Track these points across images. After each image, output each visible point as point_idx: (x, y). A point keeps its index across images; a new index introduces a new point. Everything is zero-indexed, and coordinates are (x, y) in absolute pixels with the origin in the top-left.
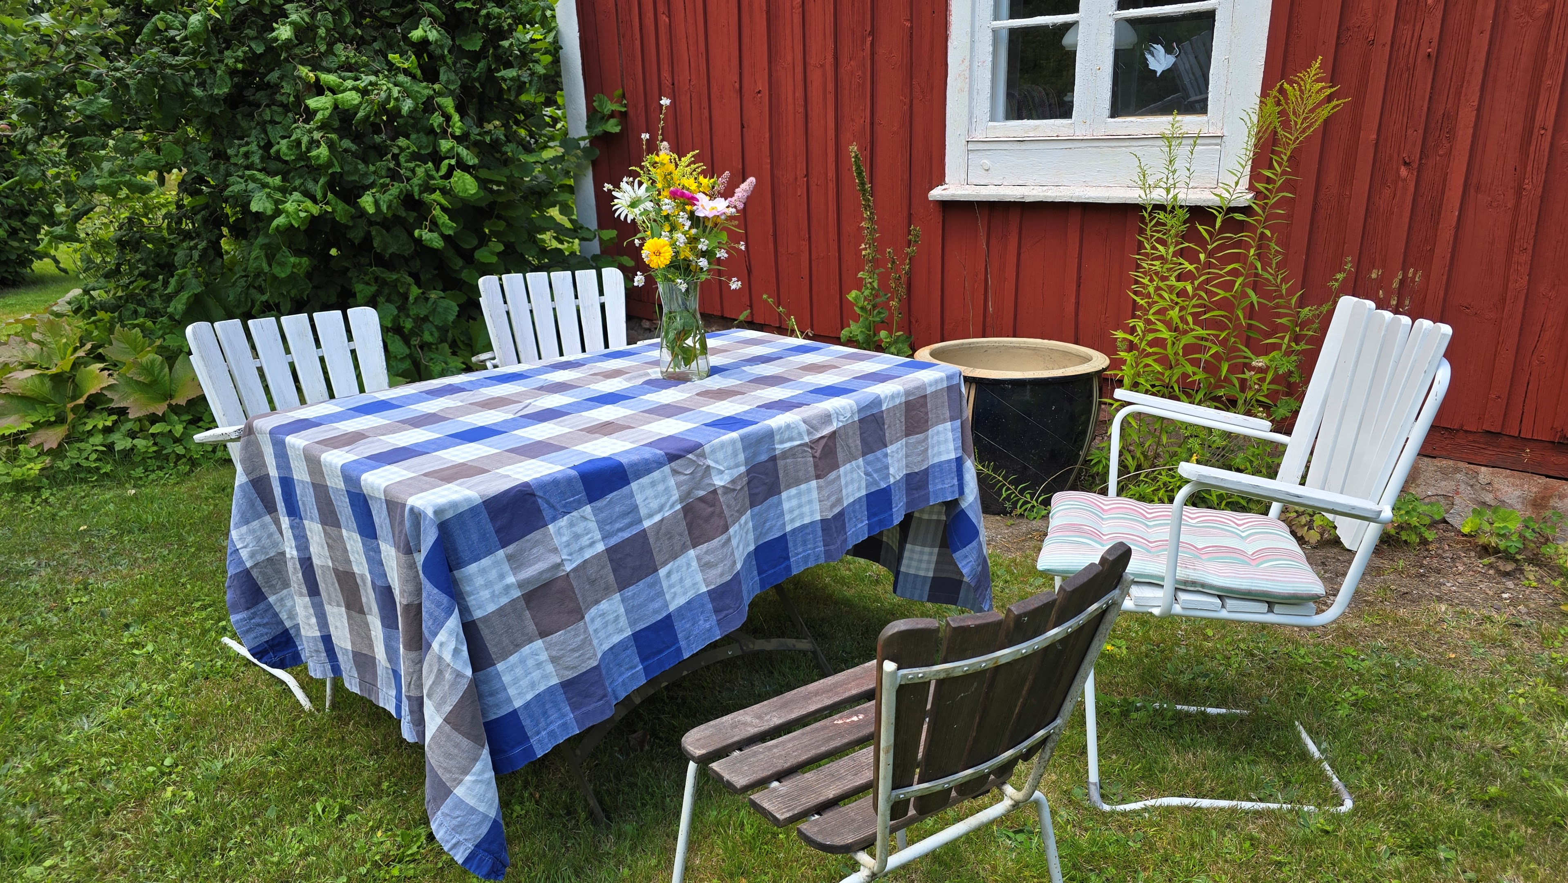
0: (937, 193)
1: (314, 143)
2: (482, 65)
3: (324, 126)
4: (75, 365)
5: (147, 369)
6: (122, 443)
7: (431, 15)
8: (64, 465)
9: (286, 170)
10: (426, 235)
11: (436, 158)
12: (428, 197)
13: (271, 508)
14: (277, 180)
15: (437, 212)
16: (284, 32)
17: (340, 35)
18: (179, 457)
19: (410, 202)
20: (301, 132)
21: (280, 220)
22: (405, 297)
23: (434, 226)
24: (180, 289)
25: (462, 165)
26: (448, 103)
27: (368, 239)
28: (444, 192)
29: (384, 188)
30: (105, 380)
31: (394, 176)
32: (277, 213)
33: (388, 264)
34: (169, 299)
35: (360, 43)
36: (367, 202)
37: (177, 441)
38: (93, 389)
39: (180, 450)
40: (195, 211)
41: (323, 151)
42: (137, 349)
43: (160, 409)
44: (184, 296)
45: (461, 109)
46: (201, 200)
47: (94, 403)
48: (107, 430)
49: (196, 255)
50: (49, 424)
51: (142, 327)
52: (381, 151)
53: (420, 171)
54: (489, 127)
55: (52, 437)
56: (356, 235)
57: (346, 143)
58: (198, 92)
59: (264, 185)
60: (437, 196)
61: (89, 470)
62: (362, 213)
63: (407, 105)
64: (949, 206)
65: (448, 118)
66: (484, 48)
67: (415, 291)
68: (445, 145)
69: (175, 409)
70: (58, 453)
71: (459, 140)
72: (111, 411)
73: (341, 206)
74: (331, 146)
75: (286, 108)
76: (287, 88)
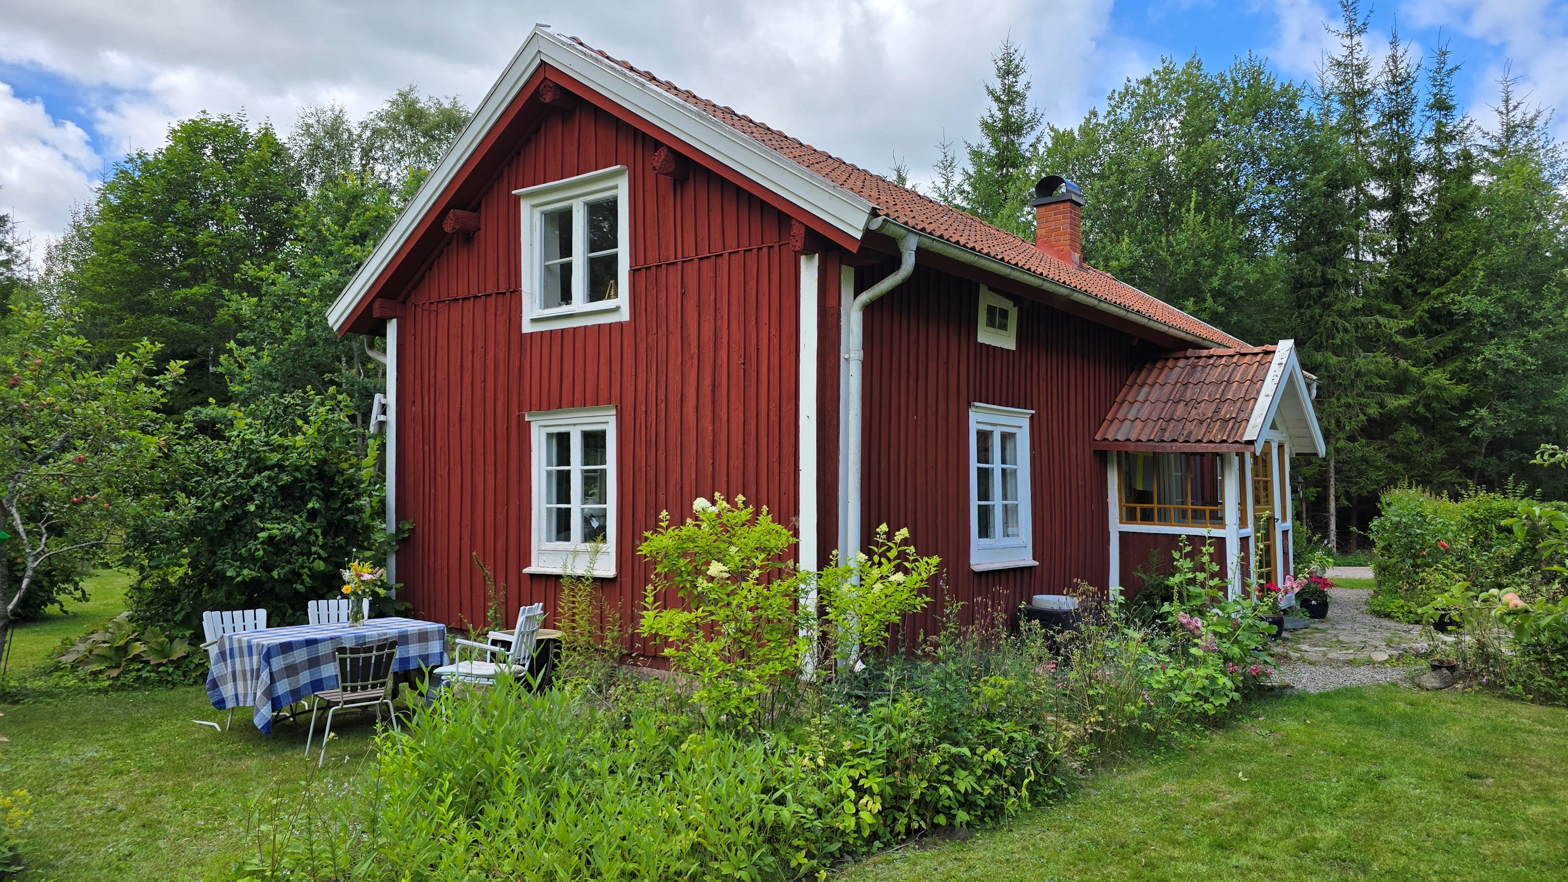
0: (526, 570)
1: (257, 550)
2: (339, 513)
3: (262, 543)
4: (127, 643)
5: (161, 644)
6: (144, 674)
7: (317, 496)
8: (119, 683)
9: (242, 559)
10: (299, 587)
11: (309, 554)
12: (302, 571)
13: (225, 660)
14: (238, 563)
15: (305, 577)
16: (252, 508)
17: (275, 506)
18: (168, 682)
19: (293, 572)
20: (252, 544)
21: (239, 579)
22: (285, 614)
23: (302, 583)
24: (181, 610)
25: (320, 557)
26: (319, 531)
27: (274, 587)
28: (309, 569)
29: (283, 567)
30: (143, 648)
31: (289, 562)
32: (238, 575)
33: (279, 598)
34: (176, 614)
35: (282, 508)
36: (275, 574)
37: (169, 675)
38: (136, 652)
39: (170, 679)
40: (193, 576)
41: (261, 553)
42: (156, 636)
43: (164, 661)
44: (183, 613)
45: (324, 534)
46: (198, 571)
47: (136, 658)
48: (139, 670)
49: (192, 595)
50: (112, 667)
51: (161, 627)
52: (285, 551)
53: (300, 560)
54: (338, 539)
55: (115, 673)
56: (268, 587)
57: (270, 549)
58: (209, 528)
59: (232, 566)
60: (306, 570)
61: (129, 686)
62: (272, 577)
63: (299, 534)
64: (533, 576)
65: (317, 537)
66: (341, 506)
67: (290, 611)
68: (314, 549)
69: (172, 662)
70: (117, 678)
71: (321, 547)
72: (141, 662)
73: (265, 574)
74: (264, 550)
75: (246, 535)
76: (248, 527)
